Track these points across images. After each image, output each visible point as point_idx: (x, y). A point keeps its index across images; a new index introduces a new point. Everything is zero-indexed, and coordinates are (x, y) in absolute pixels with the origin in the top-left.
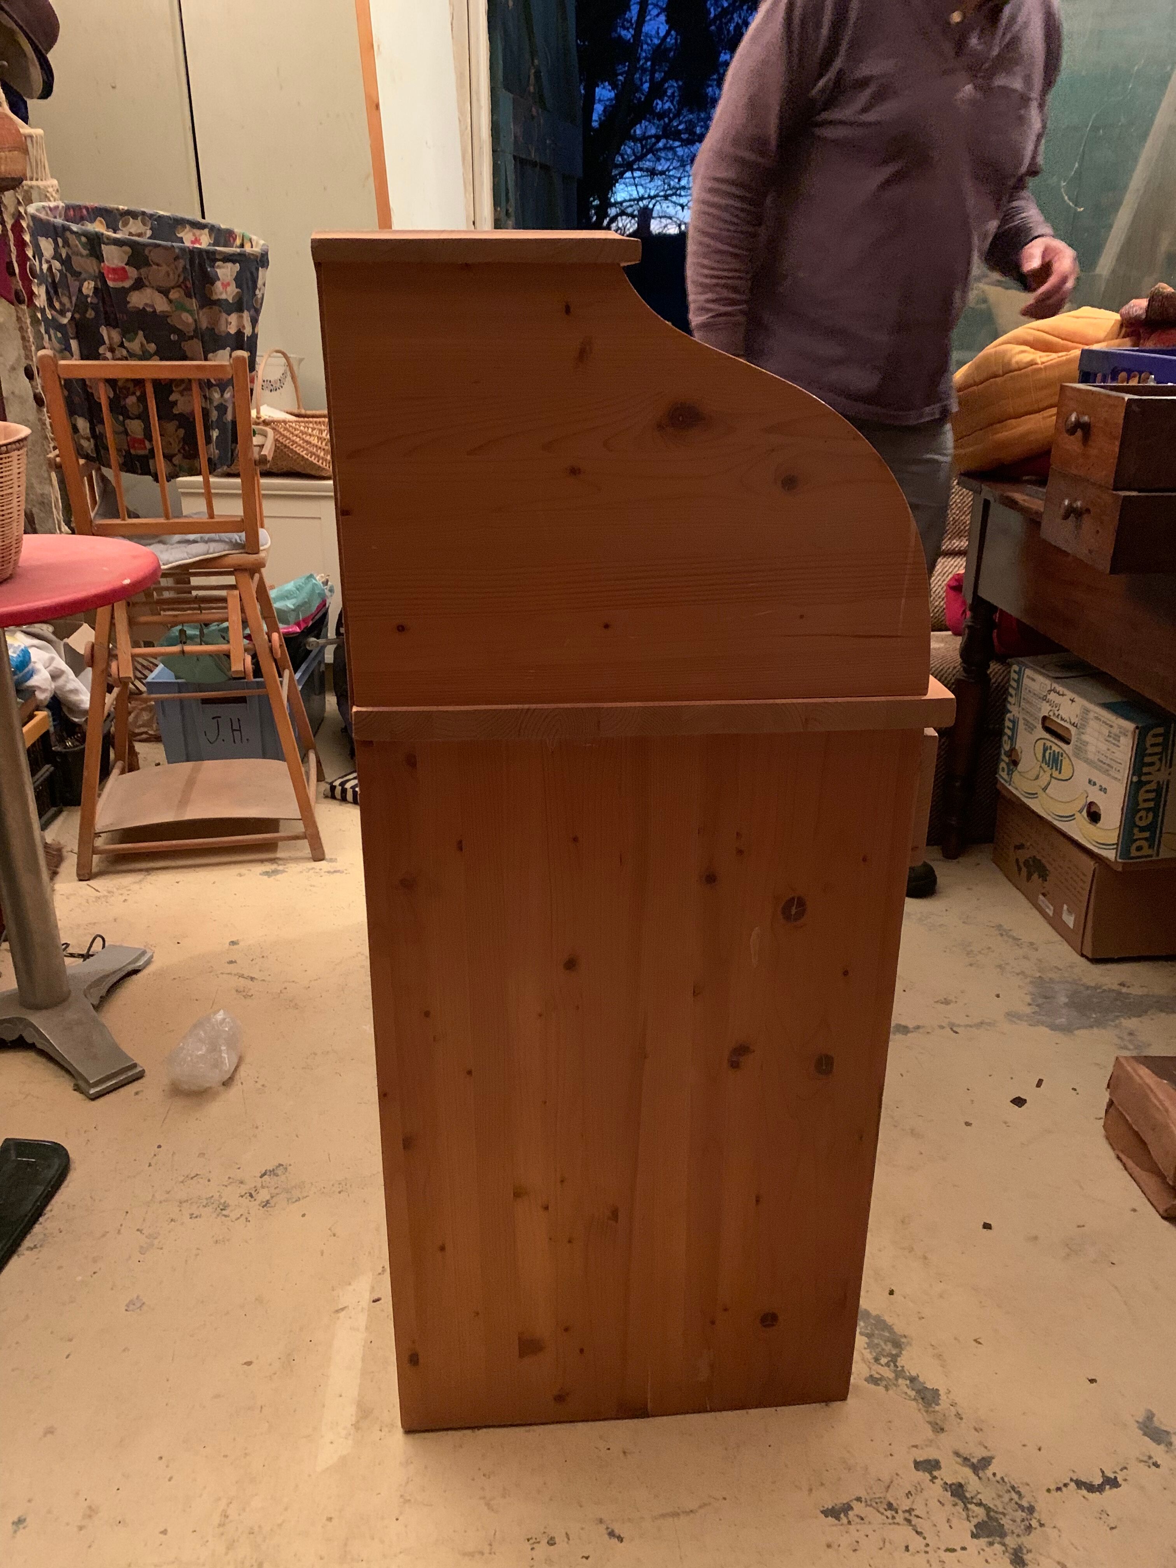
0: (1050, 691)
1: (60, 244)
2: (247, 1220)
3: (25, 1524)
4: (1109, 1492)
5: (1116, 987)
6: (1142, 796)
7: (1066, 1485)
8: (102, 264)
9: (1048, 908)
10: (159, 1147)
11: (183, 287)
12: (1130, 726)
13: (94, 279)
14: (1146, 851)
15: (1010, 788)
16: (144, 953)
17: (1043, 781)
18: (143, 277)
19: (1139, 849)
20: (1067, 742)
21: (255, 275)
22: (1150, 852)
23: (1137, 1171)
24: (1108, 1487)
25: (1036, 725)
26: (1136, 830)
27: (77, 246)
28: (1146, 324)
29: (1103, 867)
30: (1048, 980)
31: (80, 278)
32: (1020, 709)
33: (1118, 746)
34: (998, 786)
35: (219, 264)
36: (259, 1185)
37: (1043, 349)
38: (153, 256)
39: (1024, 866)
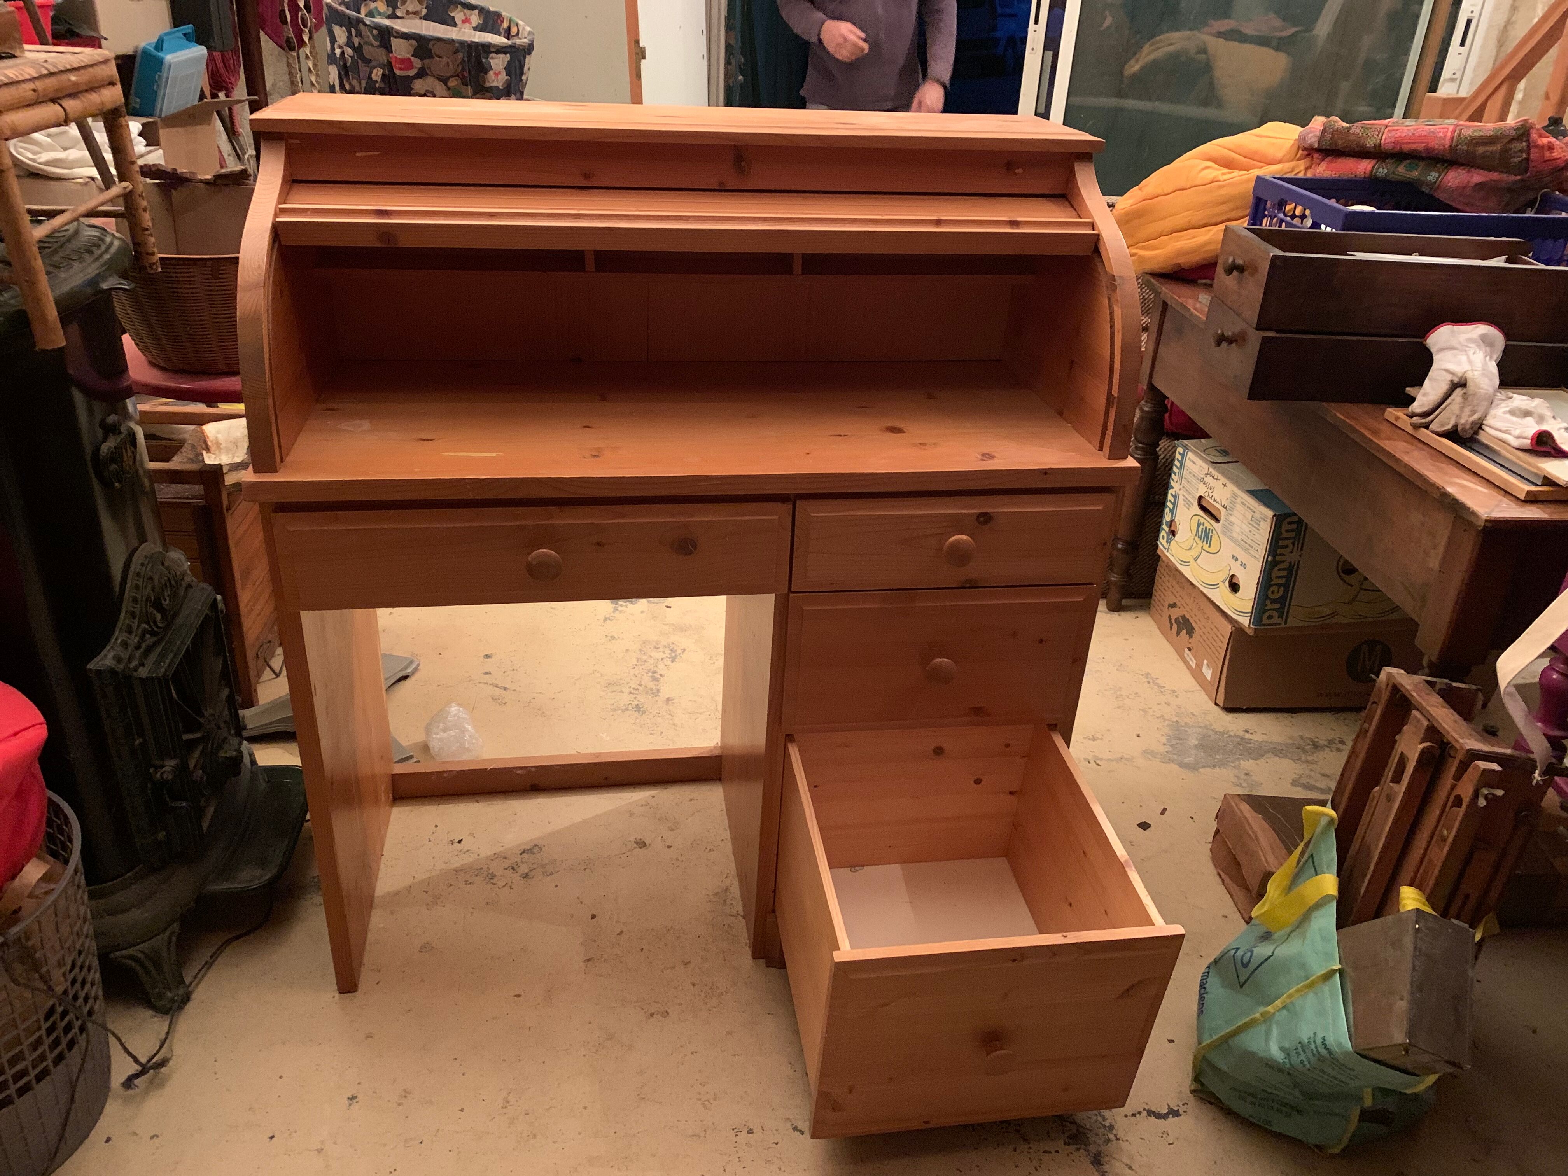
0: (1207, 474)
1: (354, 34)
2: (511, 888)
3: (357, 1100)
4: (1171, 1120)
5: (1241, 734)
6: (1275, 573)
7: (1140, 1113)
8: (391, 55)
9: (1193, 662)
10: (436, 826)
11: (461, 76)
12: (1270, 513)
13: (382, 66)
14: (1276, 620)
15: (1167, 554)
16: (412, 662)
17: (1194, 553)
18: (426, 66)
19: (1270, 617)
20: (1217, 520)
21: (522, 62)
22: (1279, 621)
23: (1232, 886)
24: (1171, 1114)
25: (1192, 502)
26: (1268, 602)
27: (368, 37)
28: (1318, 150)
29: (1238, 631)
30: (1183, 724)
31: (370, 65)
32: (1181, 487)
33: (1259, 530)
34: (1158, 551)
35: (493, 55)
36: (519, 861)
37: (1227, 167)
38: (436, 49)
39: (1176, 622)
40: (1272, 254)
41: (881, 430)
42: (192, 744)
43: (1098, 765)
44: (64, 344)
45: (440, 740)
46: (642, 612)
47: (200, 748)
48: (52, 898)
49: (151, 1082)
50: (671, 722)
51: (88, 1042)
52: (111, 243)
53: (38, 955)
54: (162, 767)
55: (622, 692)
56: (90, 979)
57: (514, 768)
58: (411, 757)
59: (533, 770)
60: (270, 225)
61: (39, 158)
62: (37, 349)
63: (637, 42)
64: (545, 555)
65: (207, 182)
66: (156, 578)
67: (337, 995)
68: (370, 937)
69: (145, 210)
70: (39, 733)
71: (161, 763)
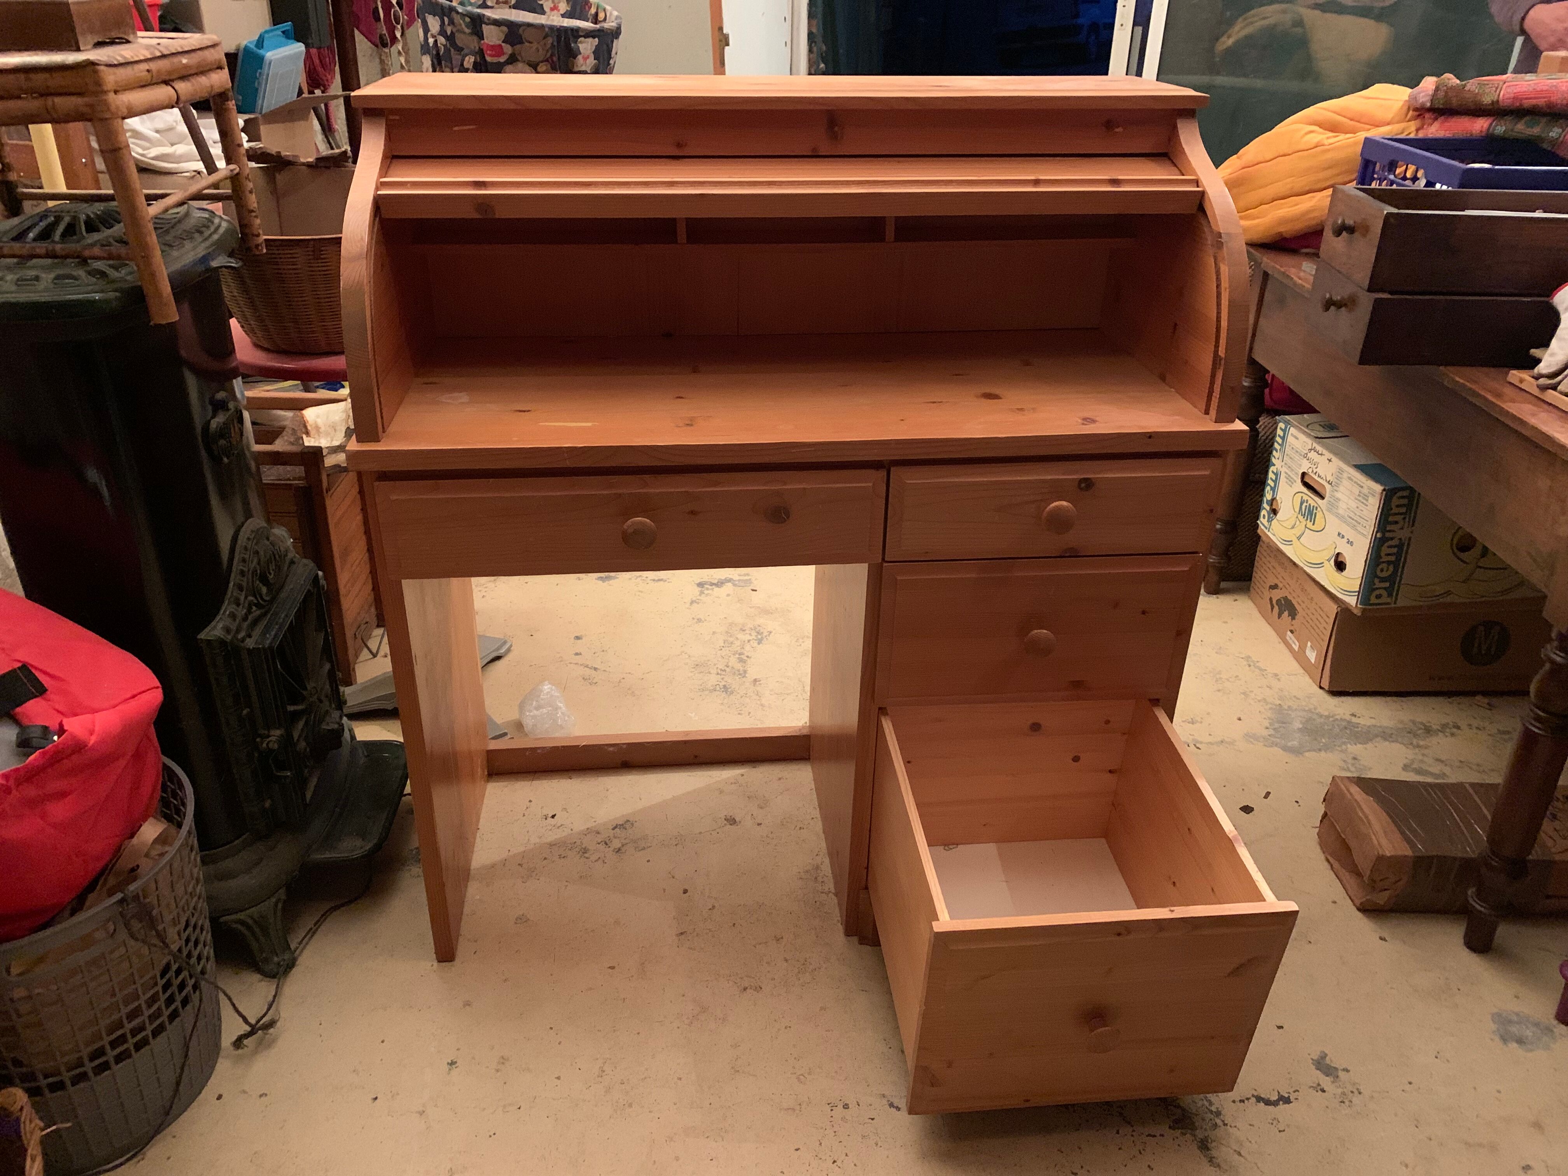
0: (1311, 450)
1: (446, 23)
2: (604, 862)
3: (456, 1065)
4: (1282, 1106)
5: (1348, 717)
6: (1385, 550)
7: (1248, 1099)
8: (482, 42)
9: (1295, 644)
10: (530, 801)
11: (550, 61)
12: (1378, 488)
13: (474, 54)
14: (1385, 599)
15: (1269, 534)
16: (505, 642)
17: (1297, 531)
18: (516, 53)
19: (1379, 597)
20: (1322, 497)
21: (610, 46)
22: (1389, 600)
23: (1343, 873)
24: (1281, 1103)
25: (1295, 478)
26: (1376, 581)
27: (461, 25)
28: (1431, 110)
29: (1344, 611)
30: (1286, 707)
31: (462, 53)
32: (1283, 463)
33: (1367, 506)
34: (1259, 531)
35: (582, 39)
36: (612, 836)
37: (1332, 131)
38: (526, 34)
39: (1277, 604)
40: (1385, 212)
41: (977, 397)
42: (296, 716)
43: (1198, 748)
44: (177, 318)
45: (534, 717)
46: (728, 595)
47: (304, 720)
48: (167, 858)
49: (260, 1043)
50: (758, 702)
51: (201, 1000)
52: (219, 226)
53: (154, 913)
54: (269, 736)
55: (710, 673)
56: (202, 939)
57: (607, 745)
58: (505, 734)
59: (625, 746)
60: (371, 198)
61: (150, 153)
62: (152, 323)
63: (721, 29)
64: (641, 522)
65: (309, 165)
66: (262, 553)
67: (436, 964)
68: (467, 910)
69: (251, 192)
70: (156, 696)
71: (266, 732)
